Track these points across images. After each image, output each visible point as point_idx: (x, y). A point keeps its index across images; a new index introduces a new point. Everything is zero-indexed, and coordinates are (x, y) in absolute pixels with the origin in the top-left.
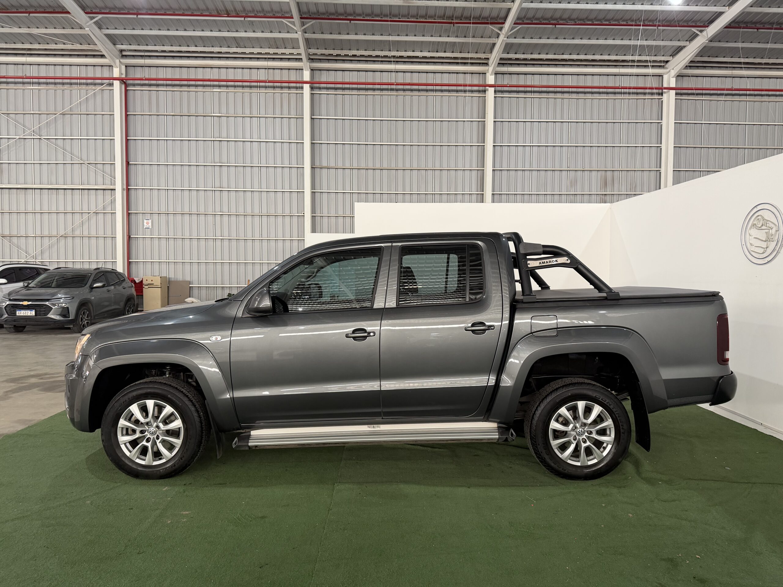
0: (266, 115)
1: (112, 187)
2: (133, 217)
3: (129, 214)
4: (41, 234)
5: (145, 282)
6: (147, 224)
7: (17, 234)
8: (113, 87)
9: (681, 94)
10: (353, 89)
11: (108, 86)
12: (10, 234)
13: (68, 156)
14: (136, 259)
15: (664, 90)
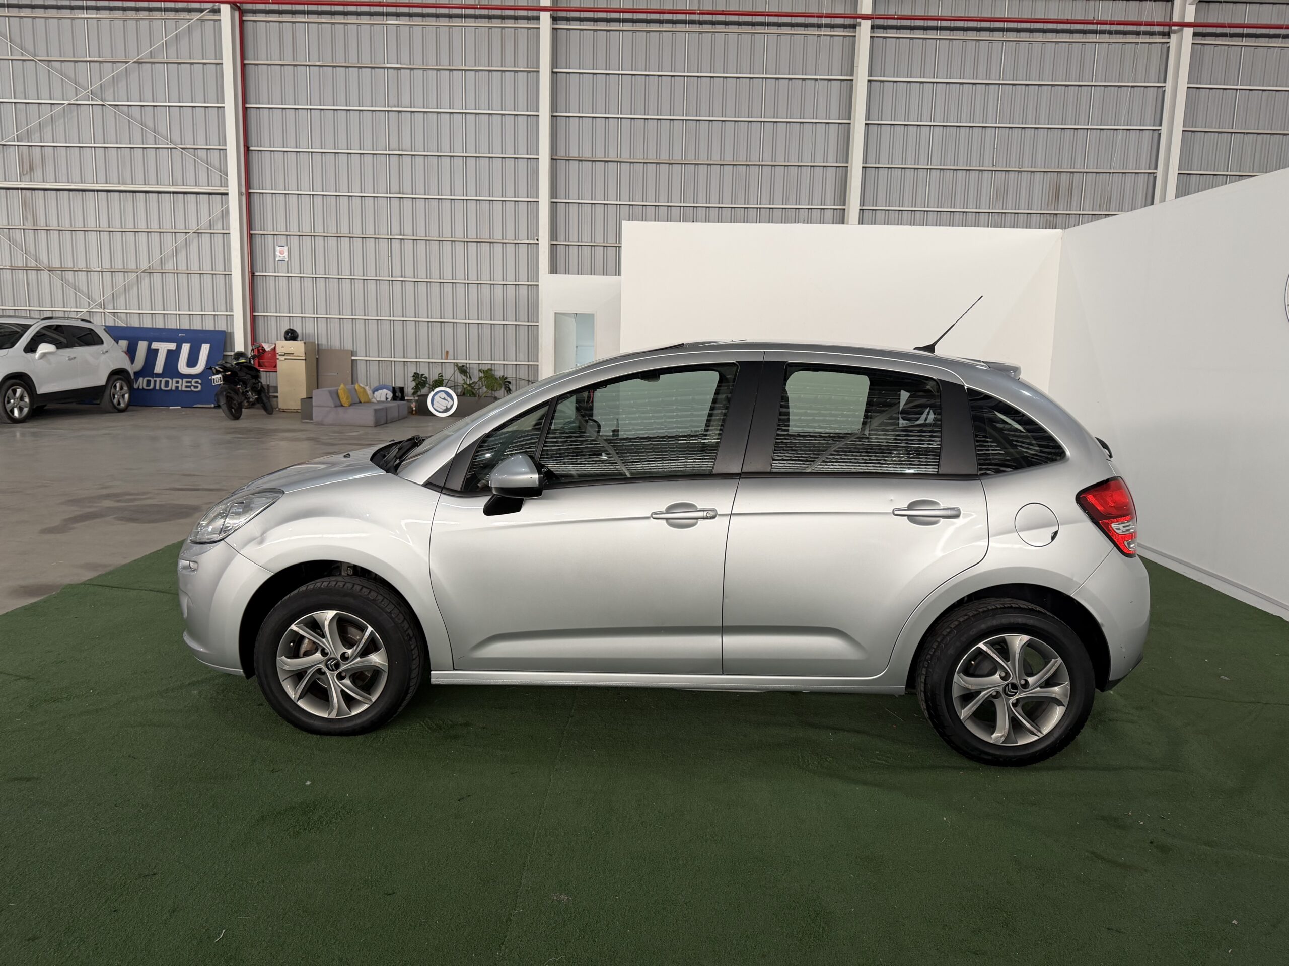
0: (475, 66)
1: (222, 190)
2: (258, 241)
3: (251, 237)
4: (111, 268)
5: (279, 350)
6: (281, 253)
7: (72, 267)
8: (220, 15)
9: (1204, 35)
10: (625, 21)
11: (212, 13)
12: (62, 267)
13: (150, 135)
14: (264, 312)
15: (1174, 28)
